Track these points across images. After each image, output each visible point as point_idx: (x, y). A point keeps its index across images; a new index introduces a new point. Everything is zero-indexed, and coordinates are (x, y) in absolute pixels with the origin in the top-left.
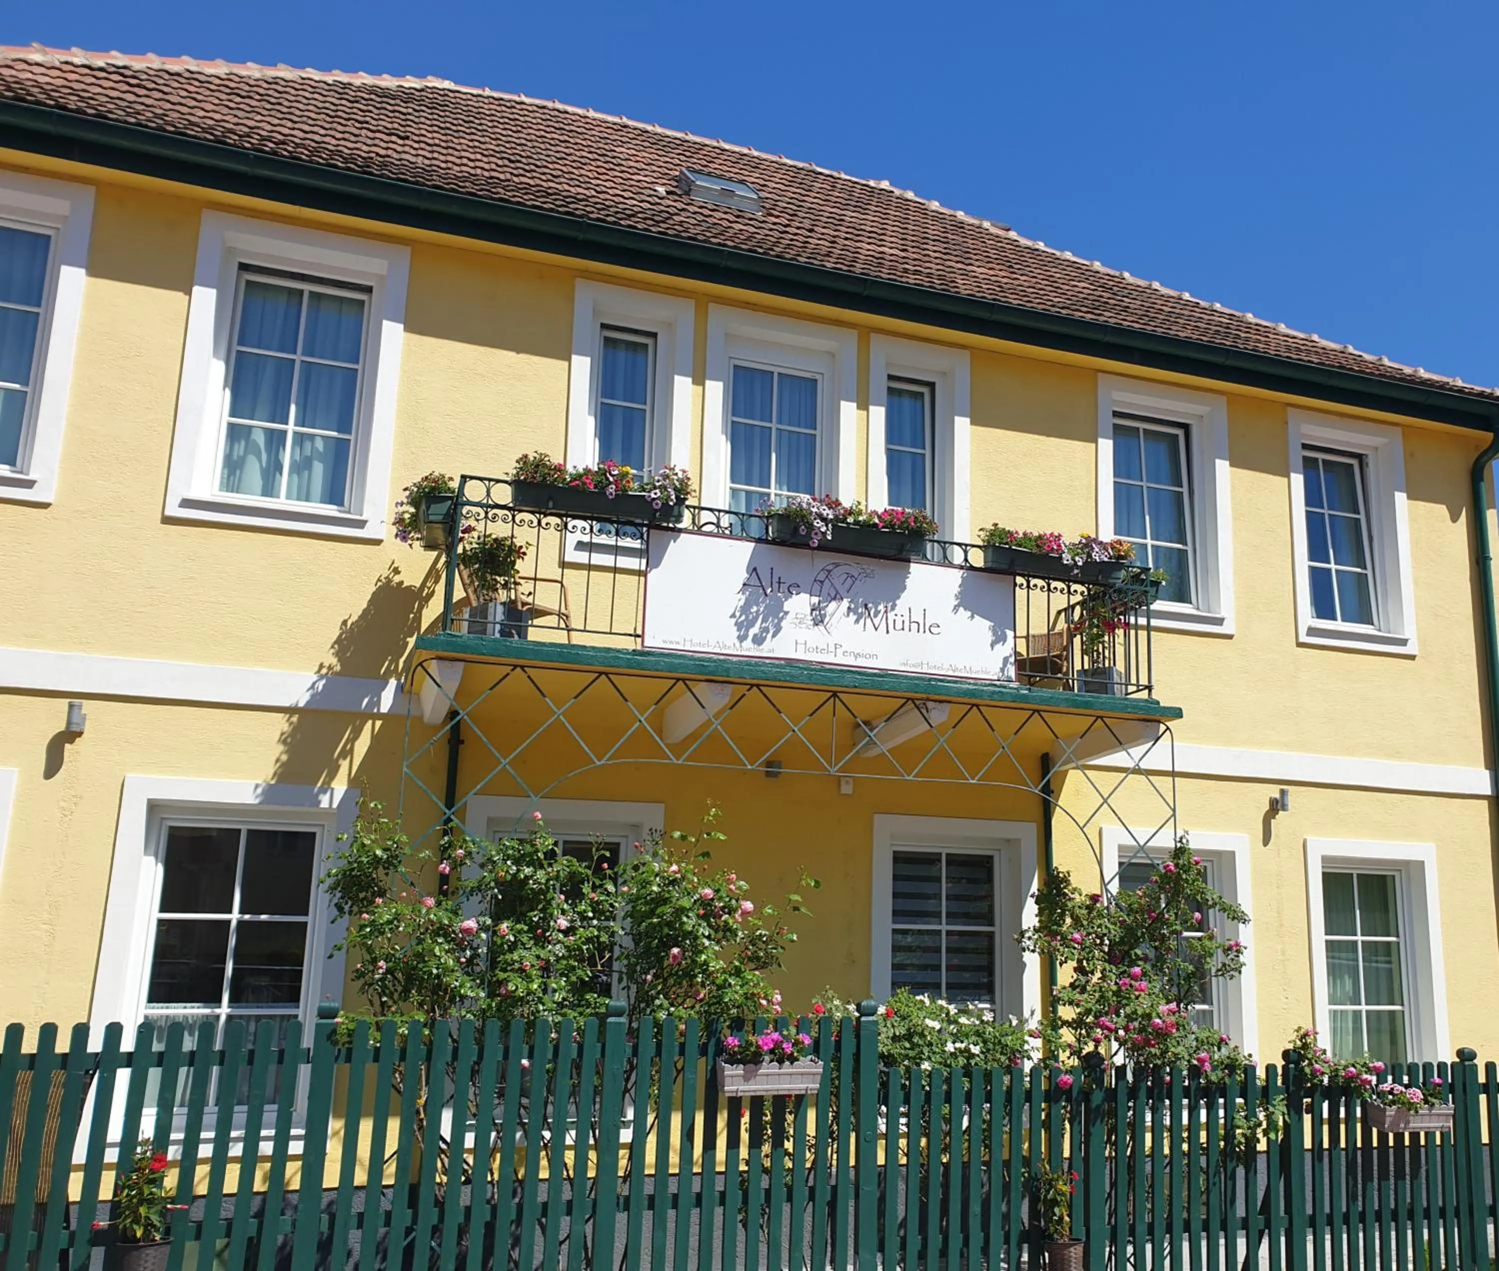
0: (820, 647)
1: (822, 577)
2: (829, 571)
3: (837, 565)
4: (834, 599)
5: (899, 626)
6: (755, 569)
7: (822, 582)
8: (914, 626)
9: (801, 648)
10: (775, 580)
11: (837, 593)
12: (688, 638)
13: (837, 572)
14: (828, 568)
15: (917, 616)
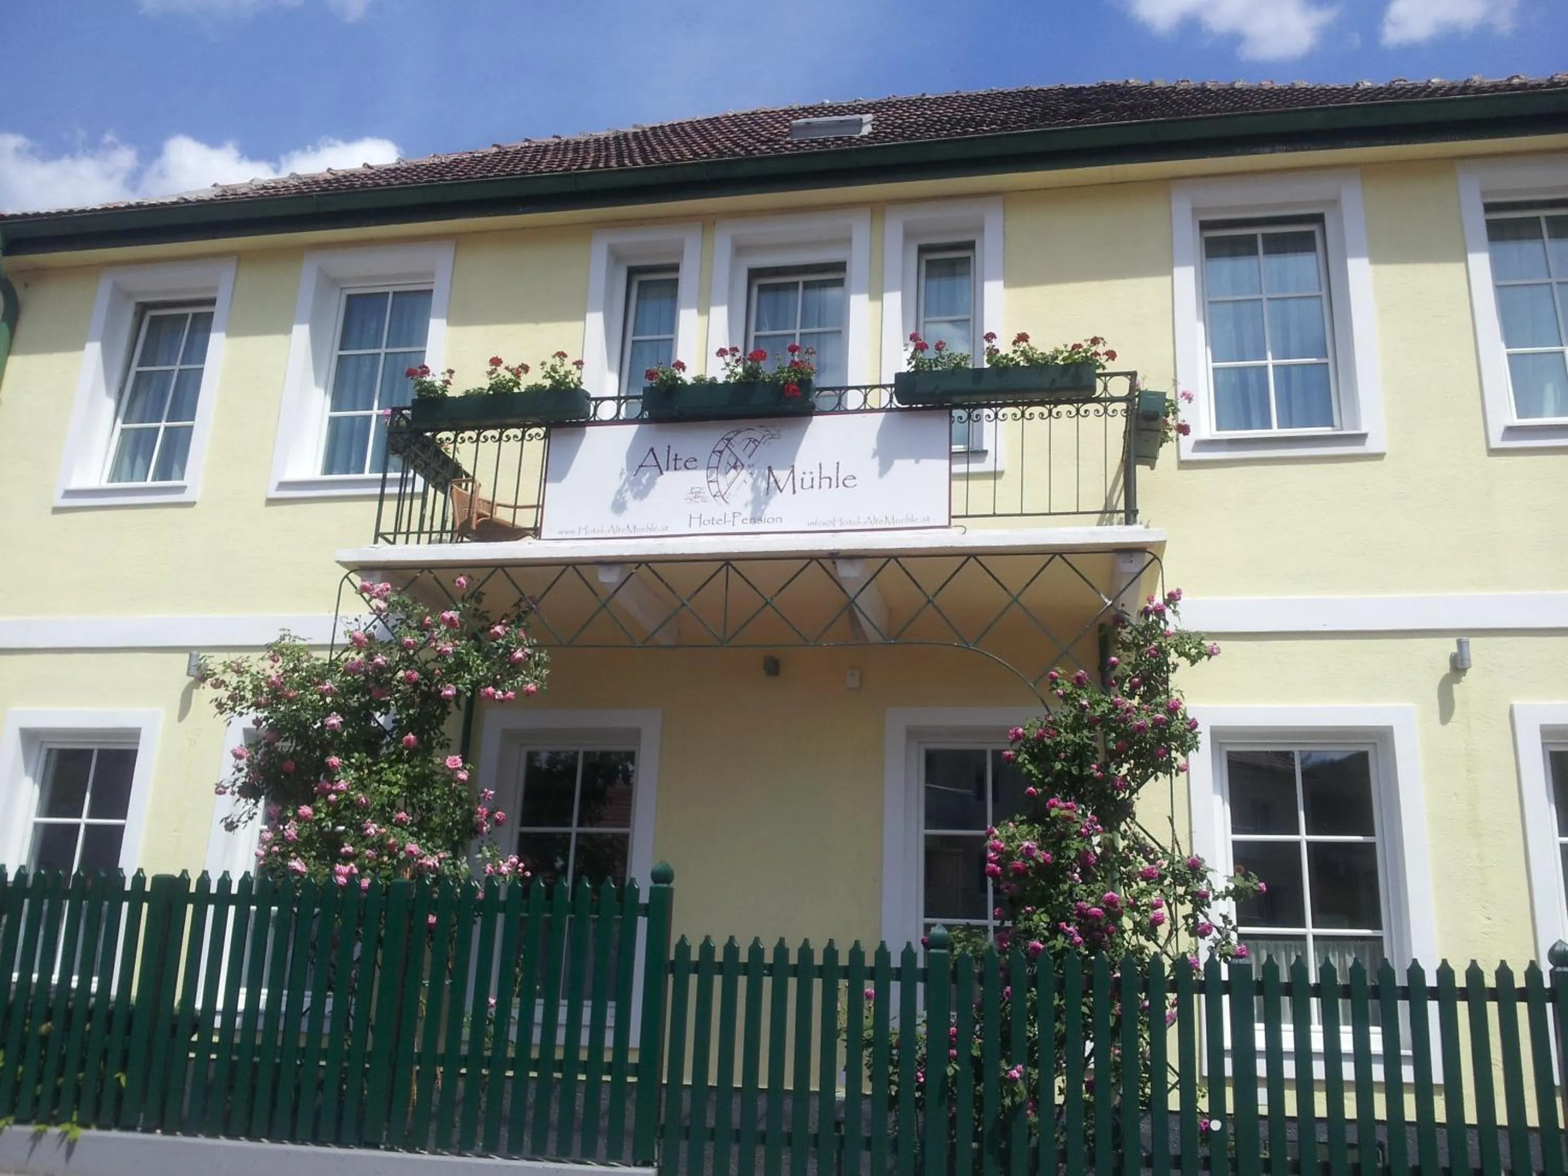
0: (716, 518)
1: (721, 446)
2: (729, 440)
3: (739, 432)
4: (735, 467)
5: (807, 483)
6: (652, 450)
7: (721, 452)
8: (826, 482)
9: (695, 522)
10: (672, 457)
11: (737, 459)
12: (583, 526)
13: (737, 439)
14: (729, 436)
15: (829, 471)
